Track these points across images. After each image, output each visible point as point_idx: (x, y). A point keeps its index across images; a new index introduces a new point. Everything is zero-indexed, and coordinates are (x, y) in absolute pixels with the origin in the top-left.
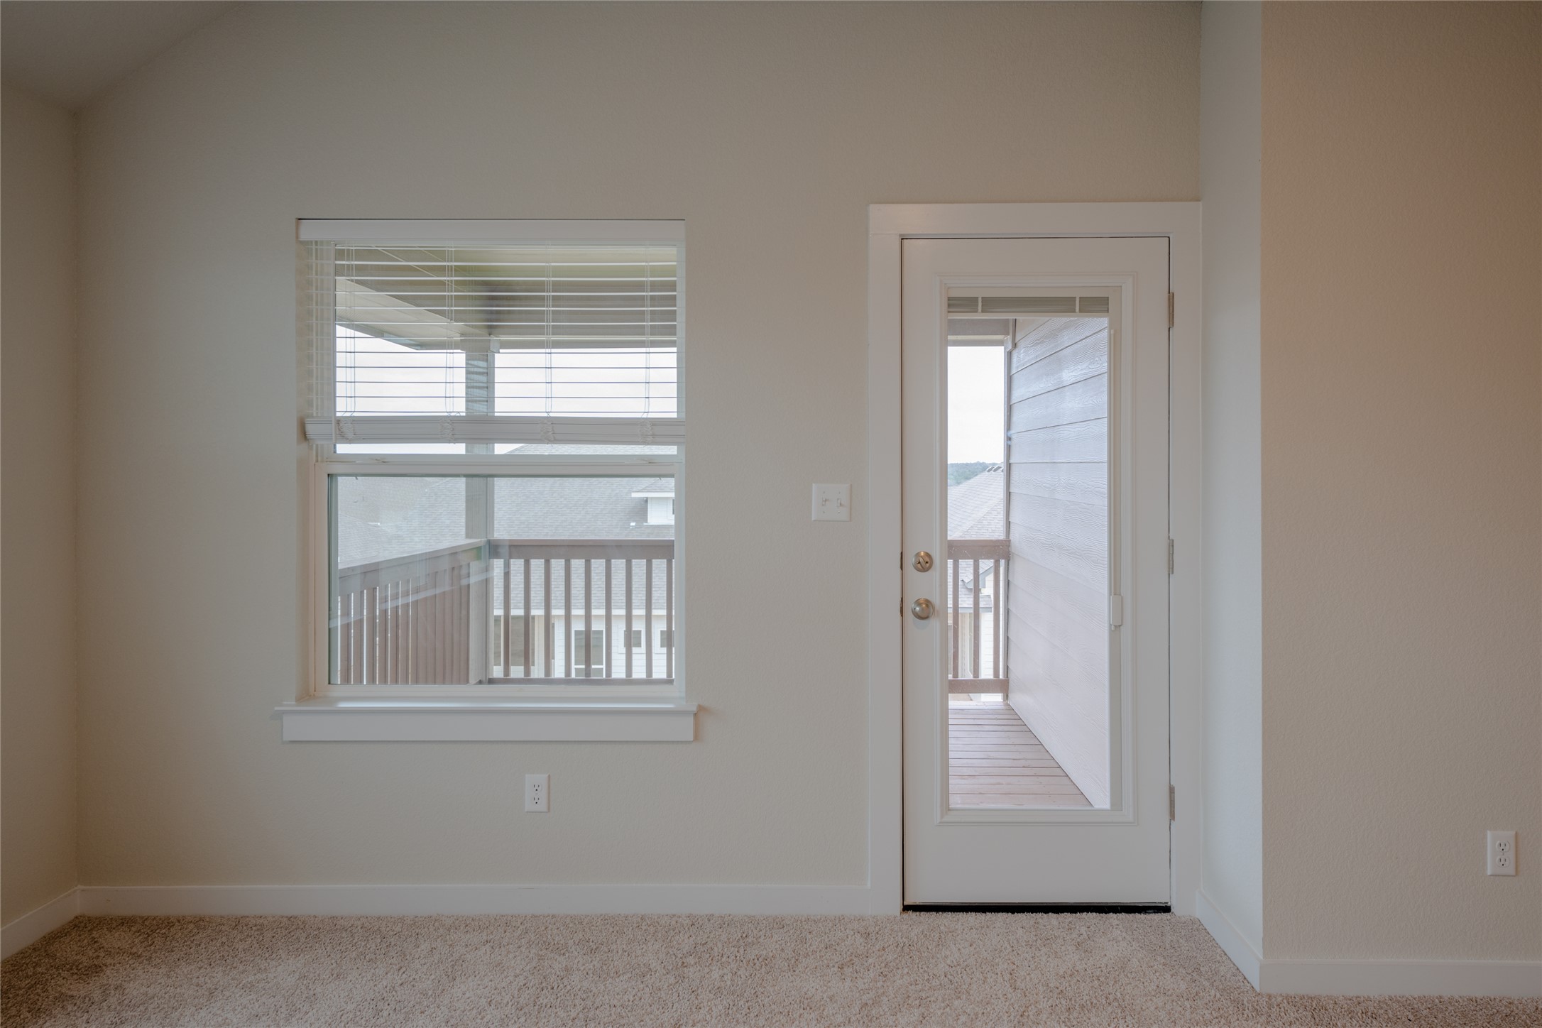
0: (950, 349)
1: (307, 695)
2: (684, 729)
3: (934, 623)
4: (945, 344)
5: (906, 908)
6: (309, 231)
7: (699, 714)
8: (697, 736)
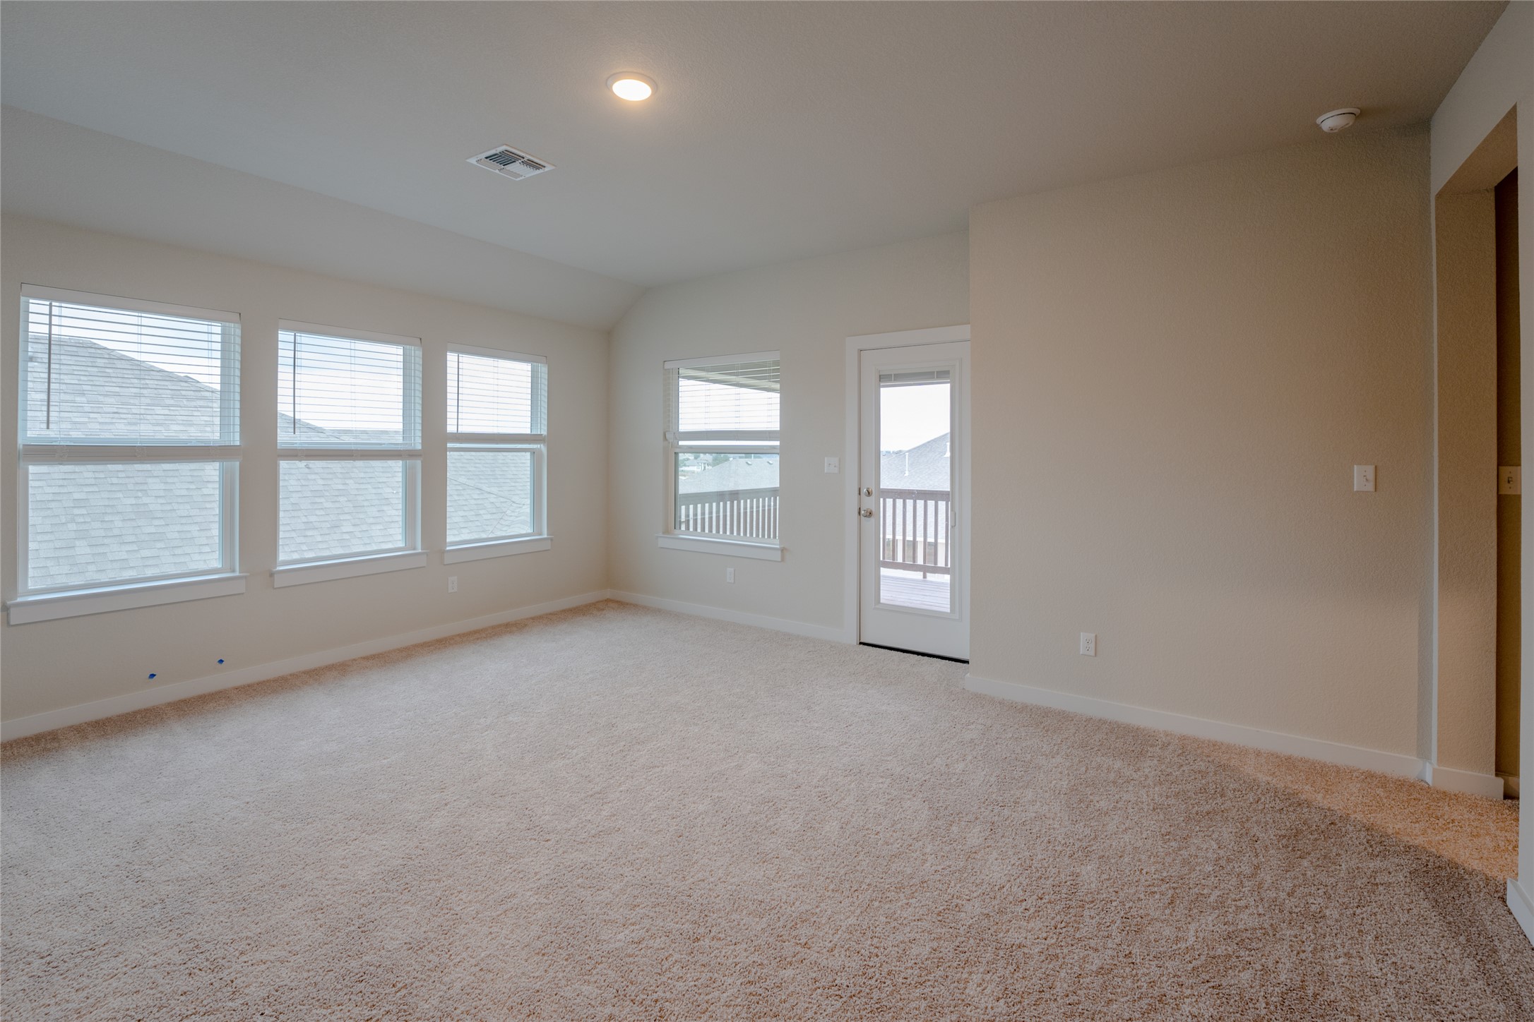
0: (881, 389)
1: (667, 531)
2: (778, 556)
3: (872, 519)
4: (880, 387)
5: (861, 643)
6: (667, 366)
7: (783, 550)
8: (783, 559)
